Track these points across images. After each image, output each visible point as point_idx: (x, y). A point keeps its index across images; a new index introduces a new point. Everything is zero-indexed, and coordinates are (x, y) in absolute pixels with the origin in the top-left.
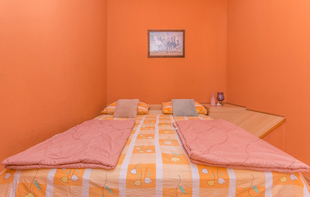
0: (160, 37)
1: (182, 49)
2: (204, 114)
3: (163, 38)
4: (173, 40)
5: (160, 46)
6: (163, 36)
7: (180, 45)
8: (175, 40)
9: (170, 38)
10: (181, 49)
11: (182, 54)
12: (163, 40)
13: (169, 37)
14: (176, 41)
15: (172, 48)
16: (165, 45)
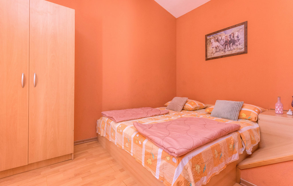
0: (217, 38)
1: (244, 44)
2: (252, 120)
3: (220, 38)
4: (232, 37)
5: (217, 47)
6: (220, 36)
7: (240, 41)
8: (233, 37)
9: (228, 36)
10: (242, 44)
11: (243, 50)
12: (220, 41)
13: (226, 35)
14: (235, 37)
15: (231, 46)
16: (222, 45)
